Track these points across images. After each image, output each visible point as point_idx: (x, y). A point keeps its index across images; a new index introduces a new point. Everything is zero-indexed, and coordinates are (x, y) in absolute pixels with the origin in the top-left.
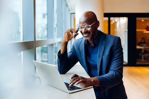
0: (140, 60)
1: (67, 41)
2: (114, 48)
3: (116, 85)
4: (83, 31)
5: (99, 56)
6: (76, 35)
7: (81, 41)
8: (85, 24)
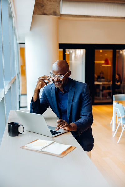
0: (98, 98)
1: (39, 88)
2: (83, 95)
3: (86, 129)
4: (56, 79)
5: (69, 102)
6: (48, 82)
7: (52, 87)
8: (58, 74)
